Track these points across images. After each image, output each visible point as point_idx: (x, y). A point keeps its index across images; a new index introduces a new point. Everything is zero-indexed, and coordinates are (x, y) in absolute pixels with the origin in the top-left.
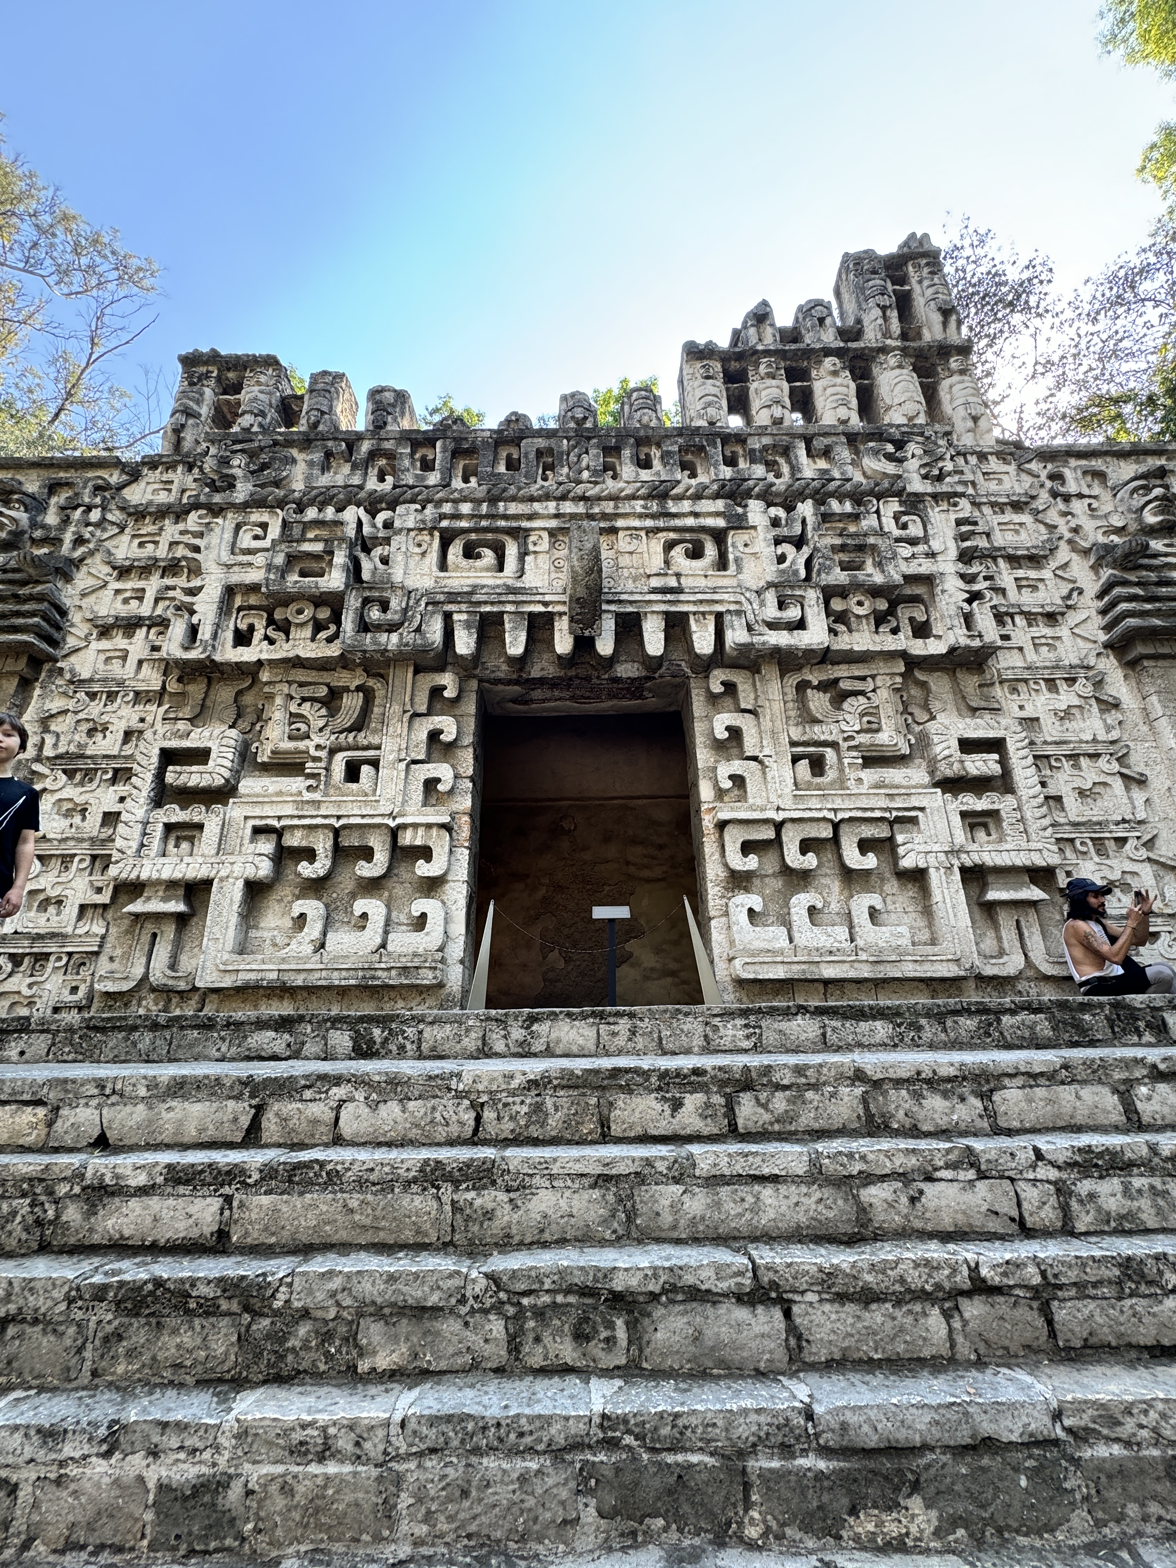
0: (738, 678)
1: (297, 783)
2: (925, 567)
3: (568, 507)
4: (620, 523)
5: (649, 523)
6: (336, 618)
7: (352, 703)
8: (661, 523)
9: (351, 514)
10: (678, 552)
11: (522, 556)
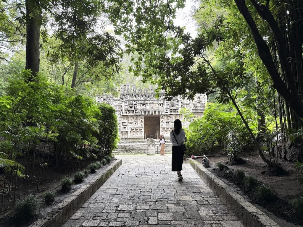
0: (163, 116)
1: (132, 124)
2: (178, 107)
3: (150, 101)
4: (155, 103)
5: (157, 103)
6: (133, 111)
7: (135, 118)
8: (158, 103)
9: (133, 102)
10: (159, 105)
11: (147, 105)
